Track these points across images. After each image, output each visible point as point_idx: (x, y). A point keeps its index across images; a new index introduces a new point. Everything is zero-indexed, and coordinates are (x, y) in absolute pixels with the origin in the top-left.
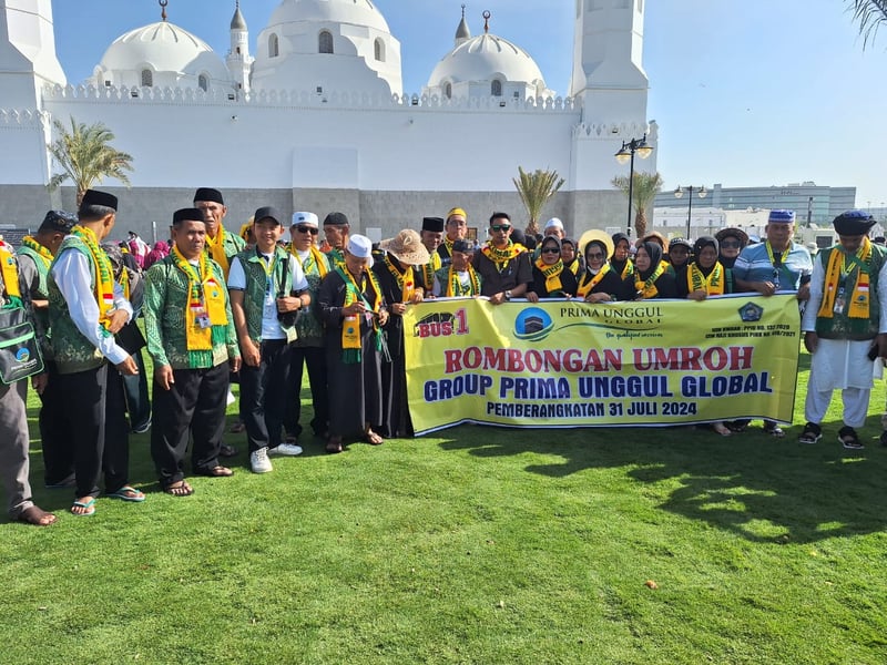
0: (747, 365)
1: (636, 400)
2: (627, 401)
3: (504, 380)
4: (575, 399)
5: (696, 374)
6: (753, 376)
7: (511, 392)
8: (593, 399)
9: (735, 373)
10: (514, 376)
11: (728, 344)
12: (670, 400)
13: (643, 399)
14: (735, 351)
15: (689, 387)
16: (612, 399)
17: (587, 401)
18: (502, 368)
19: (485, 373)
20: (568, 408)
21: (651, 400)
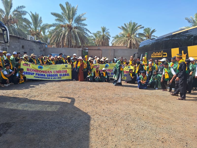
0: (66, 72)
1: (54, 77)
2: (53, 77)
3: (36, 73)
4: (46, 77)
5: (61, 74)
6: (67, 74)
7: (37, 75)
8: (49, 77)
9: (65, 73)
10: (37, 73)
11: (64, 70)
12: (58, 77)
13: (55, 77)
14: (65, 71)
15: (60, 75)
16: (51, 77)
17: (48, 77)
18: (36, 72)
19: (33, 72)
20: (45, 78)
21: (56, 77)
